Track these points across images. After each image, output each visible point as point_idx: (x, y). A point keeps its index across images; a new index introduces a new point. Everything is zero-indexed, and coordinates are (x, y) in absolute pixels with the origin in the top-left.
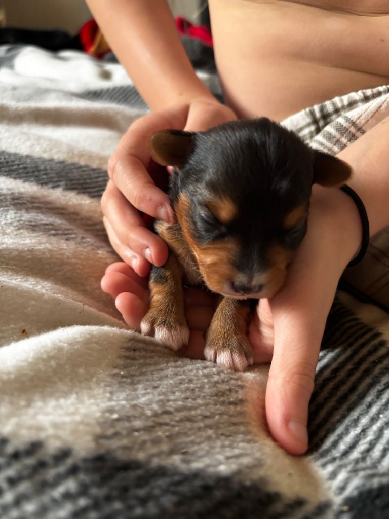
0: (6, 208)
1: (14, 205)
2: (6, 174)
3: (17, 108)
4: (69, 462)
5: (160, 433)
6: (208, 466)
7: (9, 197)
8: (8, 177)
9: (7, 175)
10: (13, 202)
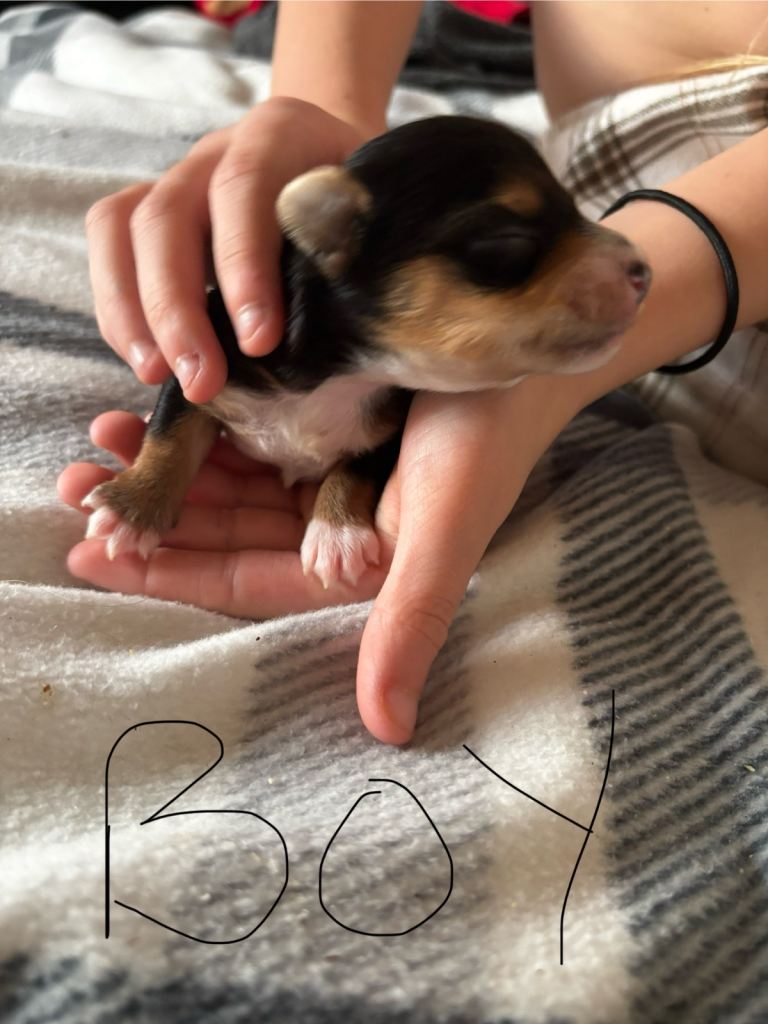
0: (62, 431)
1: (75, 422)
2: (59, 347)
3: (71, 181)
4: (124, 993)
5: (289, 918)
6: (373, 988)
7: (66, 406)
8: (64, 353)
9: (61, 350)
10: (74, 417)
